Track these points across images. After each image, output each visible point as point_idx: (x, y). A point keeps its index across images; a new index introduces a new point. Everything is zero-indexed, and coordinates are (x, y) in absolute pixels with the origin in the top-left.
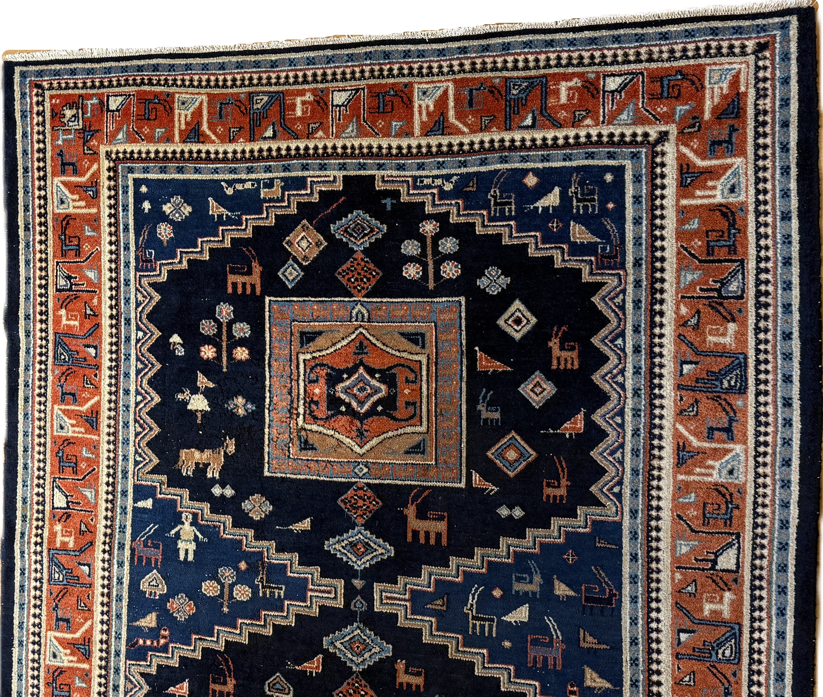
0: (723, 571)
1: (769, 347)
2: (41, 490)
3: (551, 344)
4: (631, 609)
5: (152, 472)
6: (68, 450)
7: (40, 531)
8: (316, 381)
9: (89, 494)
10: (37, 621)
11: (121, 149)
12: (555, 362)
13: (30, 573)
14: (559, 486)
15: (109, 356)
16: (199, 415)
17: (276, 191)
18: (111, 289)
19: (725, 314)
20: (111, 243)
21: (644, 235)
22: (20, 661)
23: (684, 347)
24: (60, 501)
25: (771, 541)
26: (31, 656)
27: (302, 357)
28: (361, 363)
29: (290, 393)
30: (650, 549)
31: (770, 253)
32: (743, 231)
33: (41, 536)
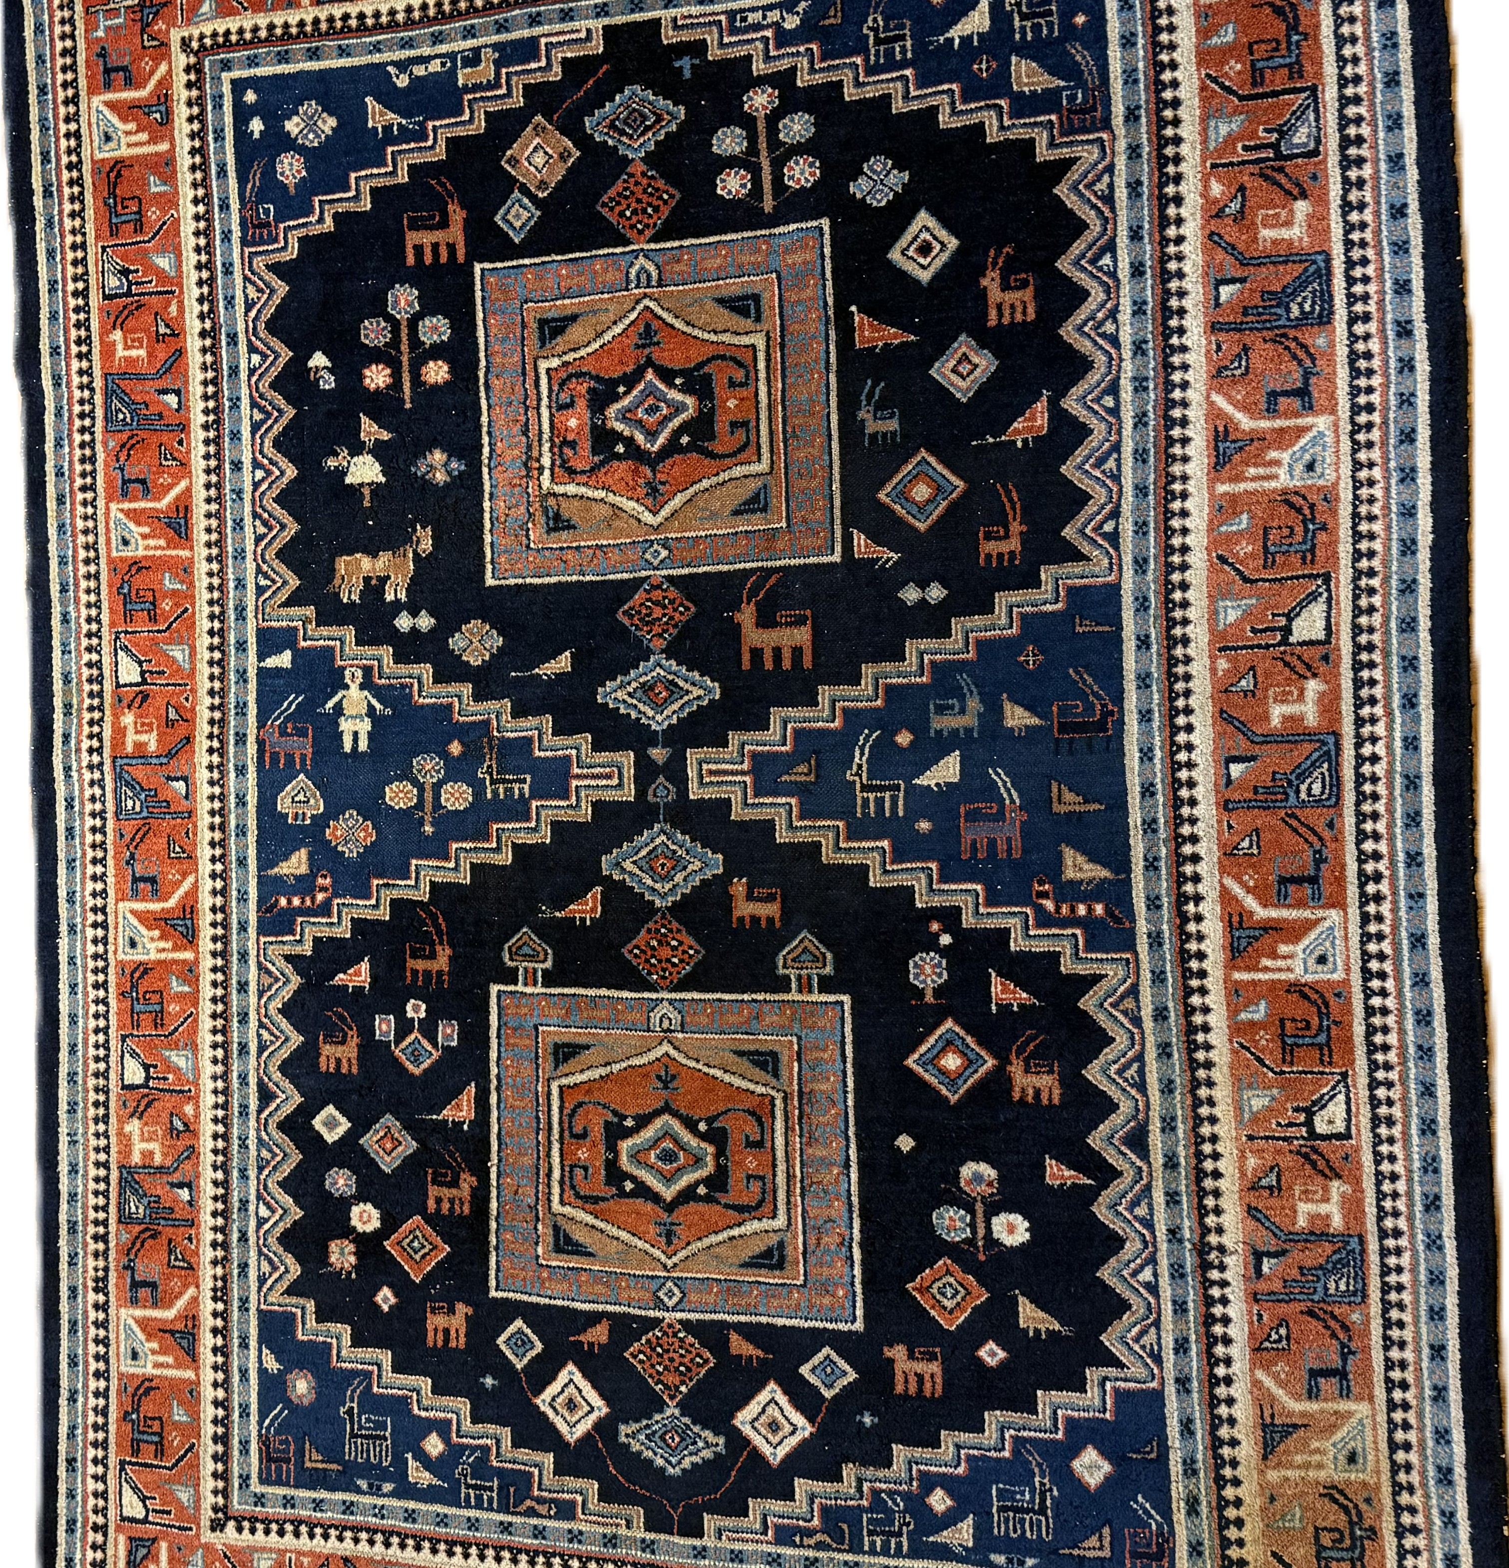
0: (1303, 644)
1: (1368, 235)
2: (95, 657)
3: (984, 282)
4: (1141, 733)
5: (287, 604)
6: (139, 581)
7: (96, 729)
8: (571, 405)
9: (178, 653)
10: (99, 886)
11: (207, 30)
12: (993, 314)
13: (82, 803)
14: (1007, 536)
15: (201, 405)
16: (366, 491)
17: (486, 71)
18: (200, 283)
19: (1288, 186)
20: (196, 201)
21: (1141, 65)
22: (72, 961)
23: (1220, 255)
24: (129, 672)
25: (1386, 580)
26: (91, 949)
27: (543, 365)
28: (650, 363)
29: (525, 433)
30: (1172, 623)
31: (1362, 69)
32: (1312, 35)
33: (99, 737)
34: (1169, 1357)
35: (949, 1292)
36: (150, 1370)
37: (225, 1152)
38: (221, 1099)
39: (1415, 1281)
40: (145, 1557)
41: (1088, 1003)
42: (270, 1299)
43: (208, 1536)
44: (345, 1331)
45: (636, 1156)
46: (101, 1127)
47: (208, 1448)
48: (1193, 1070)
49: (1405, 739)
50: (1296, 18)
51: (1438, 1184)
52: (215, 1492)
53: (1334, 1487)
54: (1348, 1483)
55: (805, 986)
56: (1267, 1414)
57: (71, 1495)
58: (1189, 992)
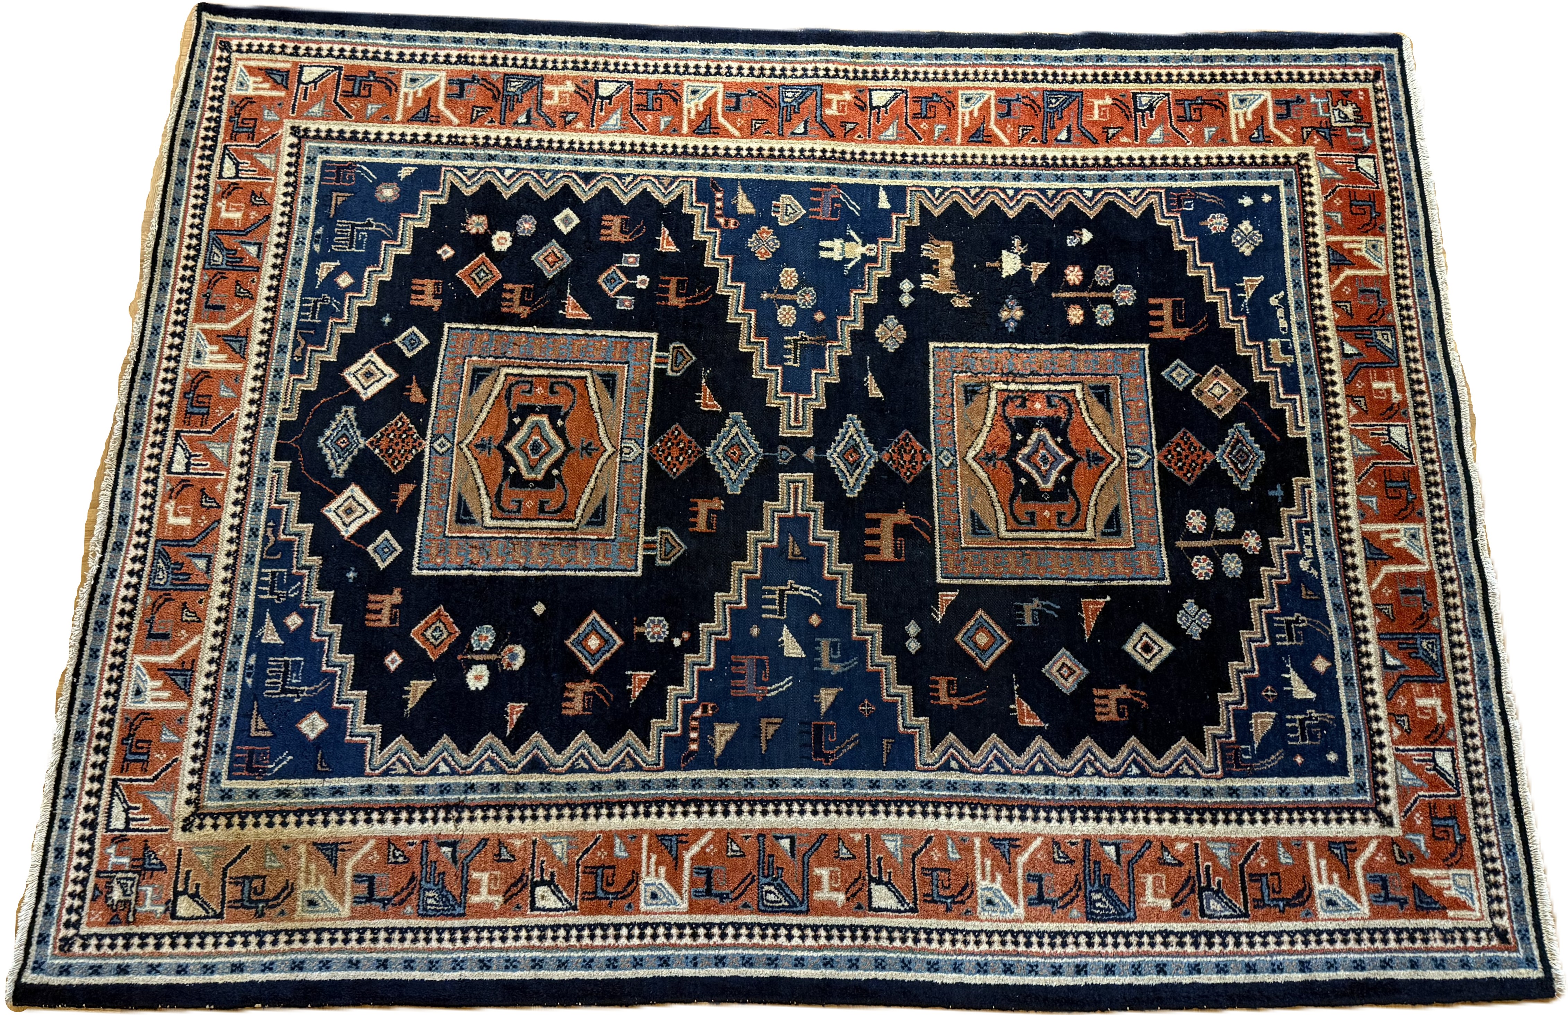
0: (870, 892)
1: (1146, 948)
2: (891, 75)
3: (1123, 688)
4: (813, 780)
5: (922, 206)
6: (941, 108)
7: (841, 74)
8: (1050, 405)
9: (891, 132)
10: (734, 71)
11: (1313, 171)
12: (1102, 692)
13: (791, 62)
14: (950, 695)
15: (1059, 156)
16: (996, 264)
17: (1279, 358)
18: (1142, 158)
19: (1181, 895)
20: (1197, 158)
21: (1267, 799)
22: (684, 50)
23: (1136, 847)
24: (879, 98)
25: (911, 950)
26: (692, 64)
27: (1078, 388)
28: (1077, 459)
29: (1032, 373)
30: (888, 804)
31: (1259, 948)
32: (1283, 915)
33: (836, 76)
34: (386, 781)
35: (437, 634)
36: (403, 90)
37: (550, 148)
38: (586, 147)
39: (432, 951)
40: (275, 81)
41: (630, 736)
42: (449, 174)
43: (288, 124)
44: (425, 224)
45: (537, 426)
46: (570, 65)
47: (348, 127)
48: (582, 805)
49: (802, 958)
50: (1295, 905)
51: (498, 969)
52: (318, 131)
53: (292, 890)
54: (295, 900)
55: (648, 545)
56: (345, 846)
57: (320, 33)
58: (635, 805)
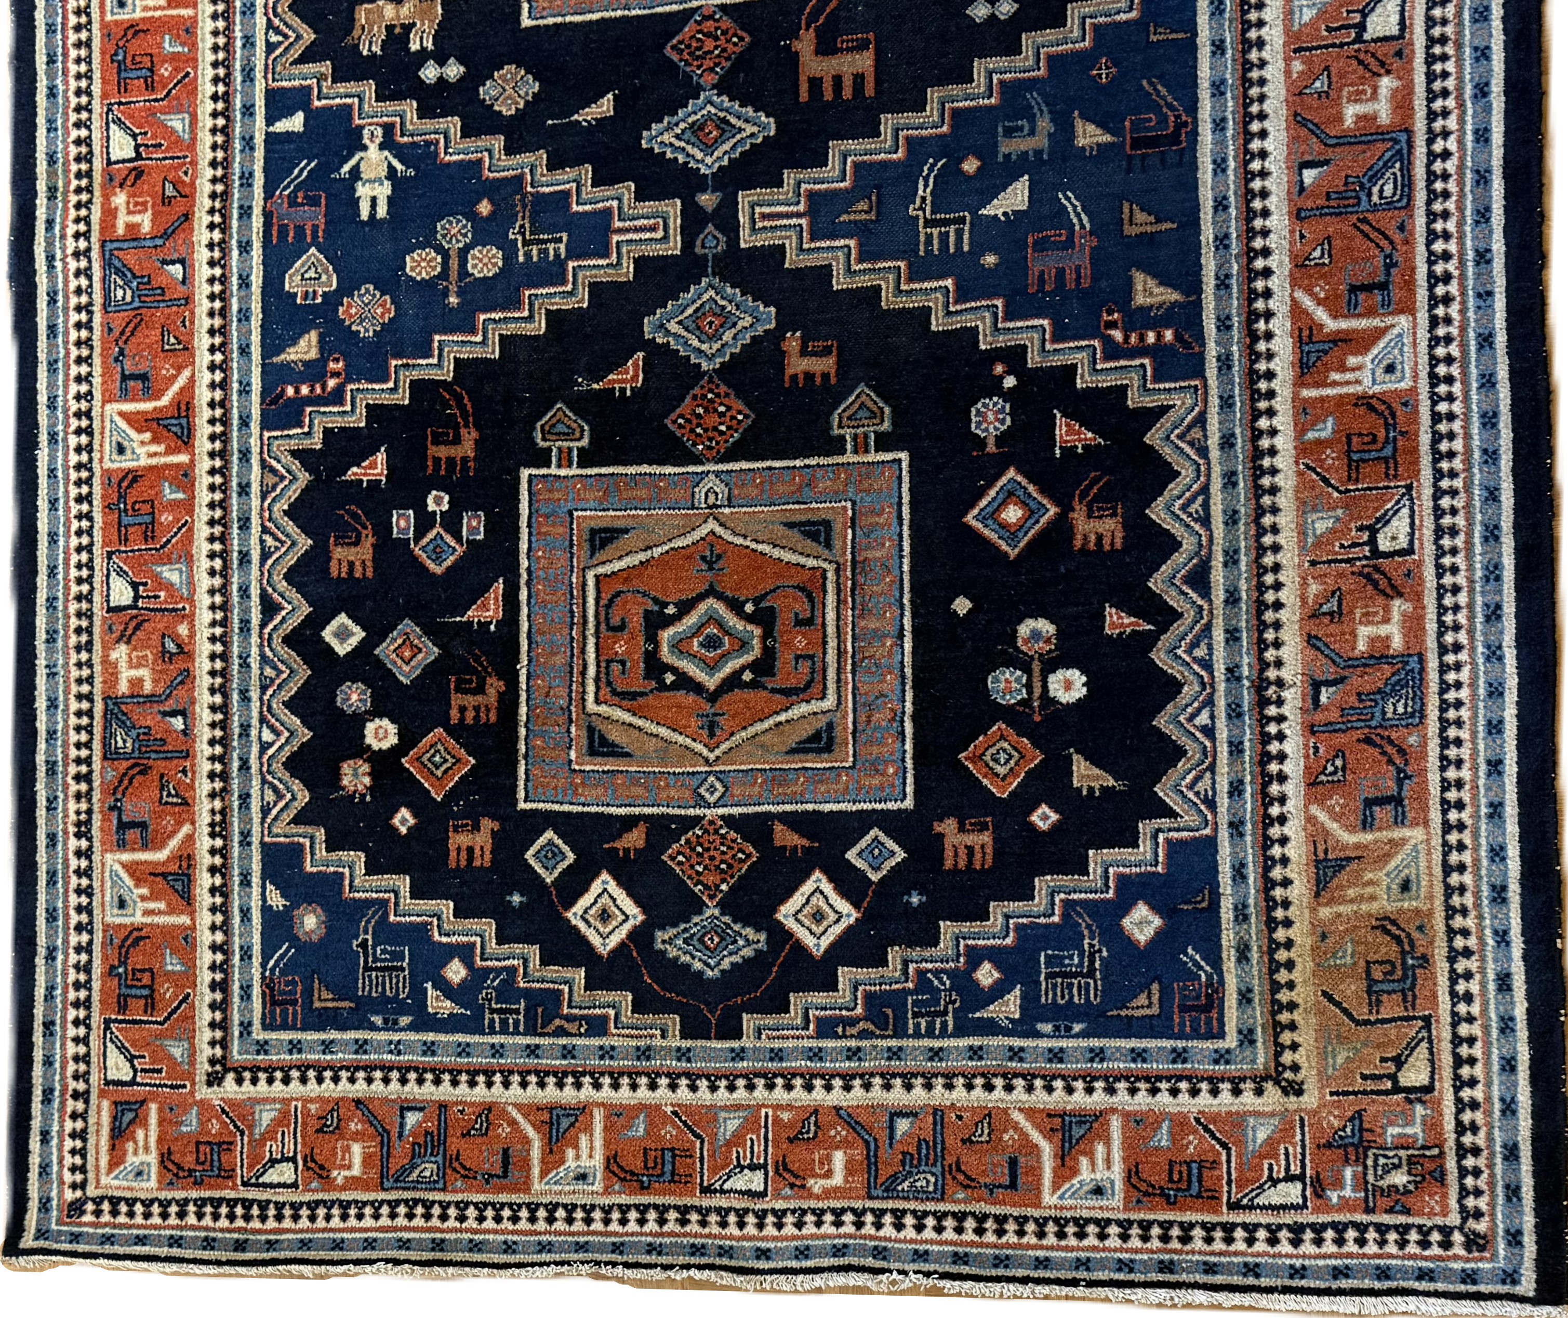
0: (1376, 40)
2: (84, 133)
4: (1214, 144)
5: (300, 60)
6: (137, 45)
7: (83, 212)
9: (177, 123)
10: (84, 388)
13: (66, 297)
22: (52, 473)
24: (122, 147)
26: (74, 459)
30: (1246, 26)
33: (87, 220)
34: (1223, 802)
35: (1003, 757)
36: (139, 919)
37: (224, 673)
38: (219, 616)
39: (1474, 696)
40: (131, 1122)
41: (1153, 438)
42: (275, 830)
43: (203, 1092)
44: (359, 859)
45: (678, 646)
46: (84, 656)
47: (205, 996)
48: (1258, 497)
49: (1476, 132)
51: (1500, 592)
52: (213, 1043)
53: (1386, 918)
54: (1400, 911)
55: (861, 446)
56: (1321, 848)
57: (48, 1062)
58: (1256, 415)
